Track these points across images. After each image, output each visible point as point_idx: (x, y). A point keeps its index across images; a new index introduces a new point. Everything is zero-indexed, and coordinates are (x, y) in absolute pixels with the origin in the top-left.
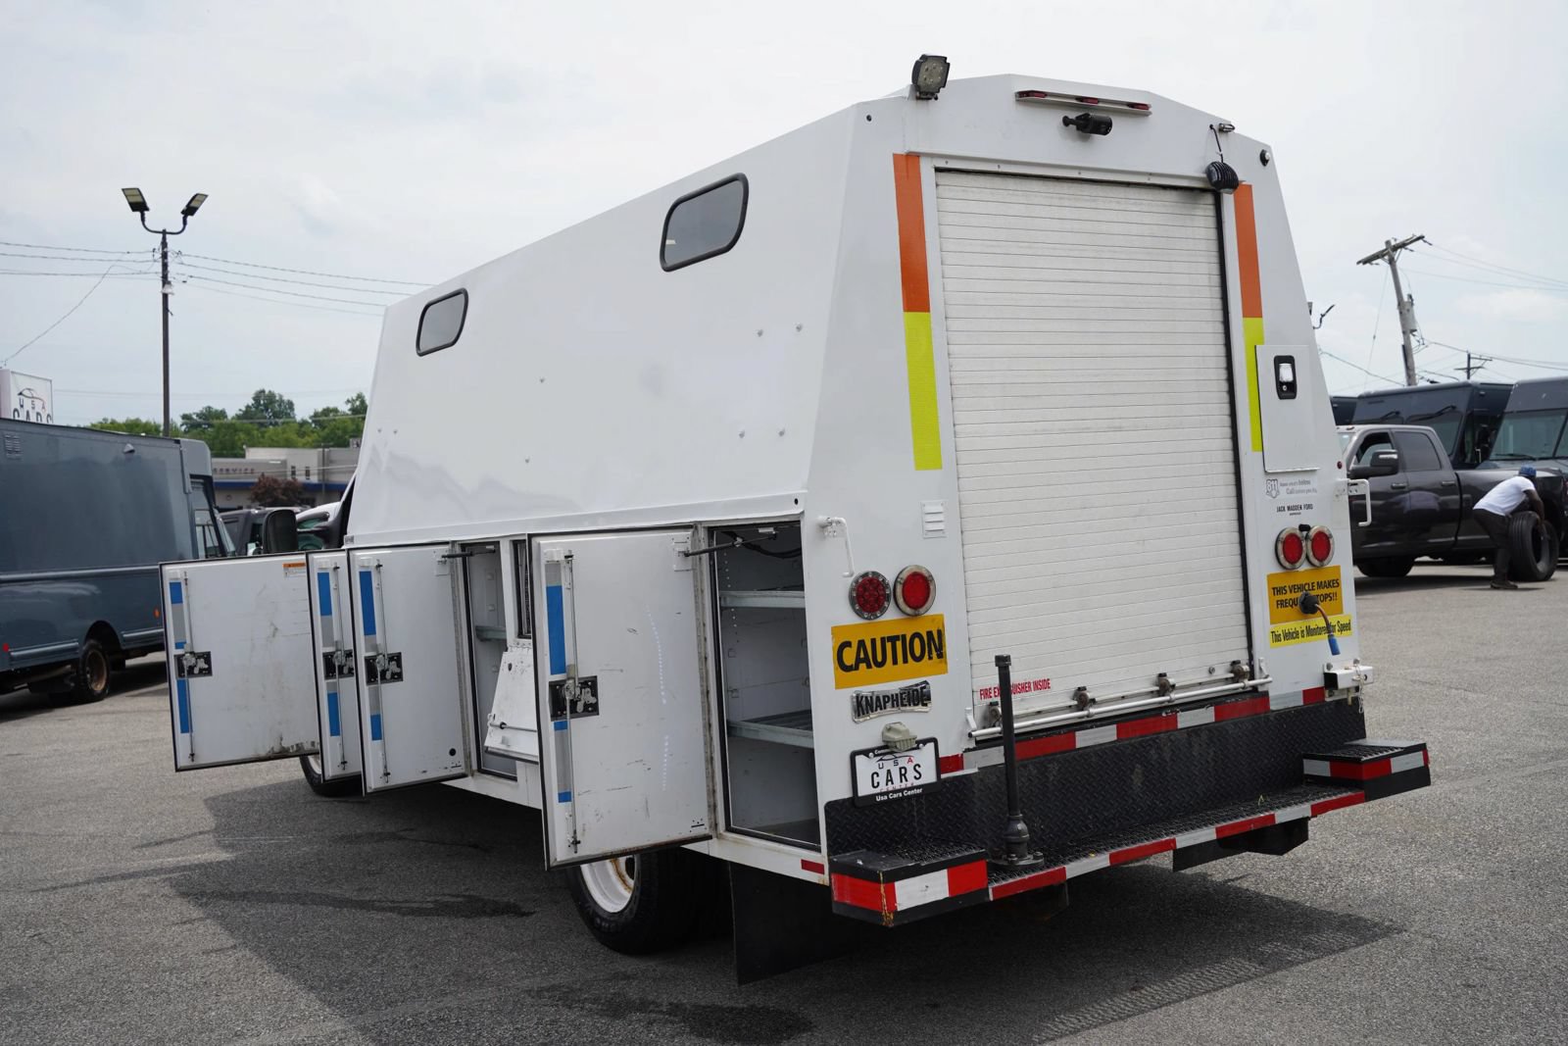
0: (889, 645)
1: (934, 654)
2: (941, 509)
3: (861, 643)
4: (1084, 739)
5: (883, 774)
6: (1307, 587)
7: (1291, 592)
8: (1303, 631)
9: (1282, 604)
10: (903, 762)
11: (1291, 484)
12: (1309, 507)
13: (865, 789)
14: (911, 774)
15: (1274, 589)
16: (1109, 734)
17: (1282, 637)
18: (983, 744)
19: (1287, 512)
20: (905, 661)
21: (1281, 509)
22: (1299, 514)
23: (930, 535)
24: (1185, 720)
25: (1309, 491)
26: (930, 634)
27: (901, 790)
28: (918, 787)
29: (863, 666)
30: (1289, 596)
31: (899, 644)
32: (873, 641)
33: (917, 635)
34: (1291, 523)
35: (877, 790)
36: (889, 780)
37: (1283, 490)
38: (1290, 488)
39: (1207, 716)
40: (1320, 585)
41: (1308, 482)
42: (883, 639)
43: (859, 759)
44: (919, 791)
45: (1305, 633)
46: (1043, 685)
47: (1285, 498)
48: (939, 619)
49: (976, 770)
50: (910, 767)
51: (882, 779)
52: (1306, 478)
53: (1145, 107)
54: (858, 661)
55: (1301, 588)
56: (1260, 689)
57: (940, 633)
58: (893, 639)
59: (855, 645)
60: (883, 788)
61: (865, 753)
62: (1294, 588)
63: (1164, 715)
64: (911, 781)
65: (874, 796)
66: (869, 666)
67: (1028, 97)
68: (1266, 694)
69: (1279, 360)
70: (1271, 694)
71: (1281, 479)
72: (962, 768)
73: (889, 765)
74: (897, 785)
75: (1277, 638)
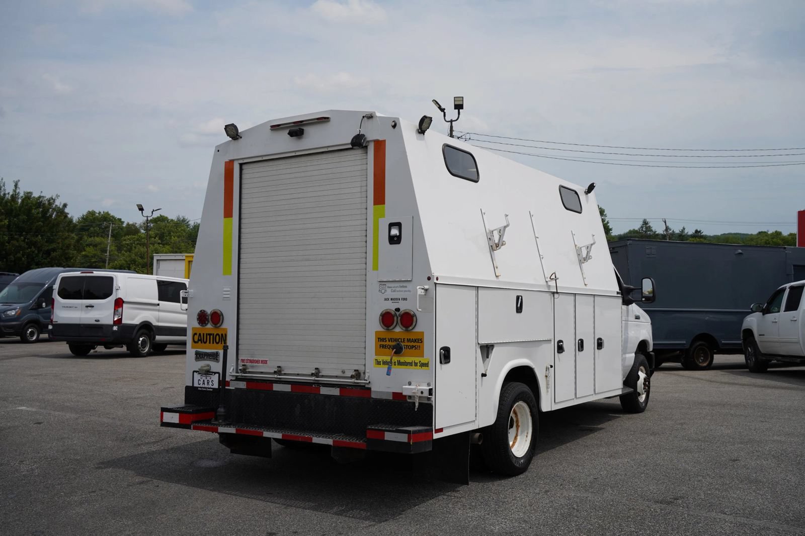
0: (208, 336)
1: (223, 343)
2: (229, 289)
3: (200, 334)
4: (277, 387)
5: (202, 380)
6: (400, 340)
7: (389, 341)
8: (395, 362)
9: (383, 346)
10: (208, 378)
11: (394, 287)
12: (405, 299)
13: (196, 385)
14: (210, 383)
15: (379, 338)
16: (287, 388)
17: (382, 363)
18: (238, 379)
19: (390, 301)
20: (213, 343)
21: (386, 299)
22: (398, 302)
23: (225, 299)
24: (324, 391)
25: (406, 291)
26: (222, 335)
27: (206, 388)
28: (211, 388)
29: (200, 342)
30: (388, 343)
31: (212, 336)
32: (204, 334)
33: (218, 334)
34: (391, 306)
35: (199, 386)
36: (204, 384)
37: (389, 290)
38: (394, 289)
39: (336, 392)
40: (409, 340)
41: (406, 287)
42: (207, 334)
43: (195, 373)
44: (211, 390)
45: (397, 363)
46: (265, 362)
47: (389, 294)
48: (225, 330)
49: (234, 388)
50: (210, 381)
51: (201, 382)
52: (405, 284)
53: (328, 118)
54: (199, 340)
55: (396, 340)
56: (367, 386)
57: (226, 335)
58: (210, 335)
59: (198, 334)
60: (201, 386)
61: (196, 372)
62: (390, 340)
63: (314, 386)
64: (210, 386)
65: (198, 387)
66: (202, 343)
67: (276, 128)
68: (370, 389)
69: (391, 225)
70: (372, 389)
71: (388, 285)
72: (229, 386)
73: (204, 378)
74: (206, 386)
75: (378, 363)
